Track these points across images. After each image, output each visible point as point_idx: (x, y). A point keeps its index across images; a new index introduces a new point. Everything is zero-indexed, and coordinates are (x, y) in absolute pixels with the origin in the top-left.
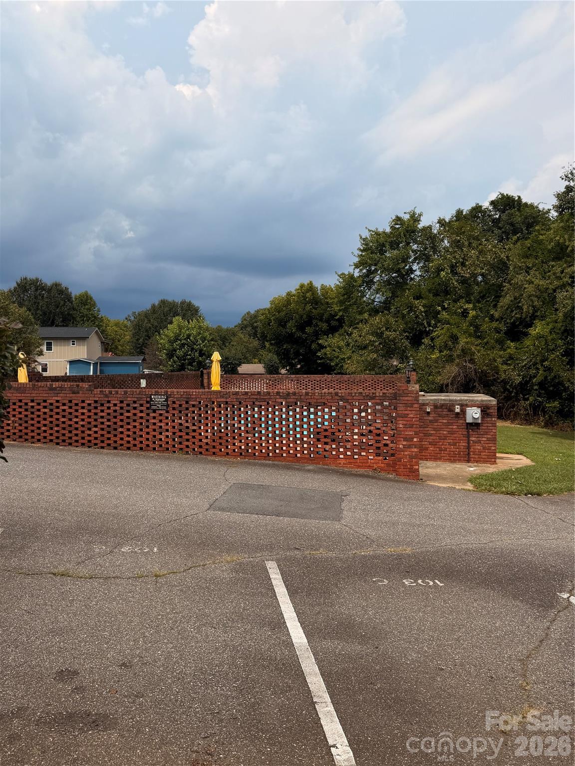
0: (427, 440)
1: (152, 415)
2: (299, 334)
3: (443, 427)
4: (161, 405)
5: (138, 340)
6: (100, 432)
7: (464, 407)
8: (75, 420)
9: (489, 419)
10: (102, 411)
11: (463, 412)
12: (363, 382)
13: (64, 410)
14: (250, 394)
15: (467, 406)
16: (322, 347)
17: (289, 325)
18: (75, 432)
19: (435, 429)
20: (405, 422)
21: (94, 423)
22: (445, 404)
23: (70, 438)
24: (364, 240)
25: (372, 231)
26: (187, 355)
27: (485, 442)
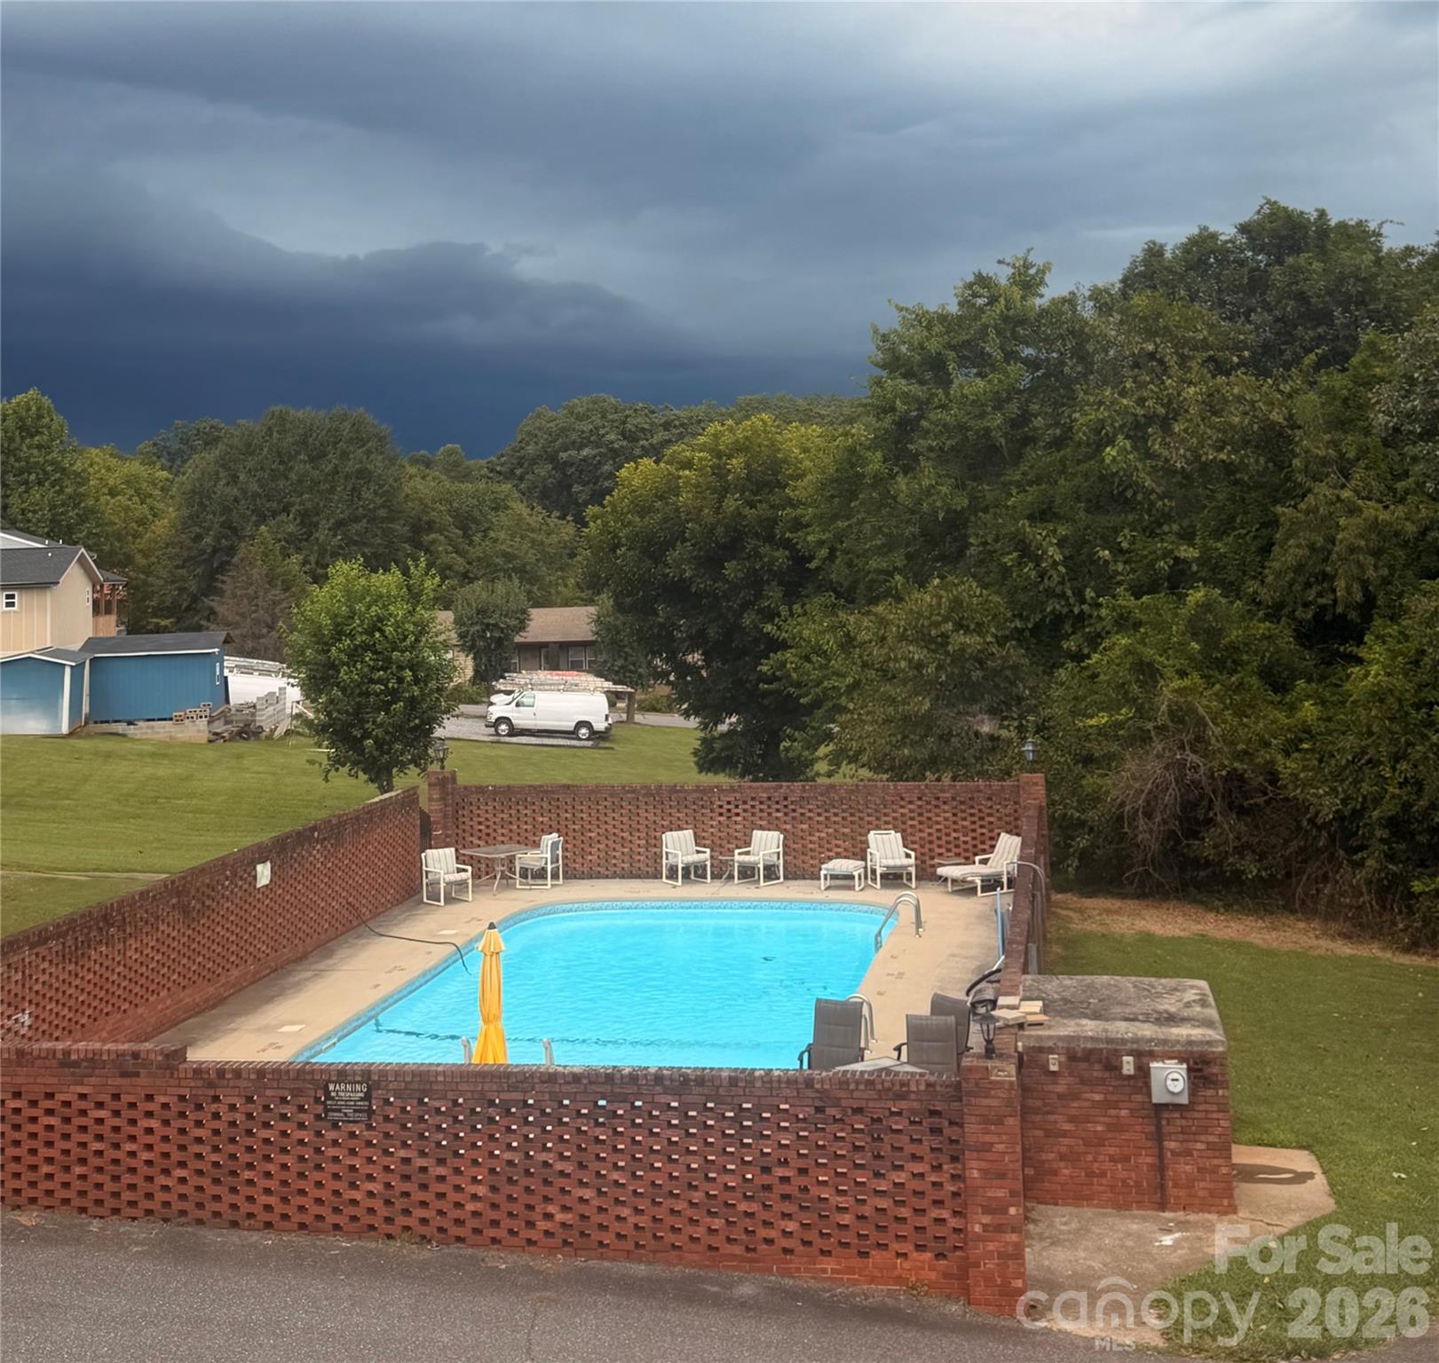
0: (1055, 1149)
1: (330, 1135)
2: (703, 584)
3: (1093, 1112)
4: (355, 1111)
6: (195, 1181)
7: (1145, 1060)
8: (129, 1147)
9: (1210, 1093)
10: (199, 1124)
11: (1143, 1073)
13: (100, 1121)
14: (585, 1081)
15: (1153, 1055)
16: (773, 643)
17: (672, 556)
18: (127, 1179)
19: (1072, 1119)
20: (984, 1165)
21: (177, 1156)
22: (1095, 1049)
23: (116, 1195)
24: (885, 338)
25: (907, 310)
26: (372, 681)
27: (1204, 1154)
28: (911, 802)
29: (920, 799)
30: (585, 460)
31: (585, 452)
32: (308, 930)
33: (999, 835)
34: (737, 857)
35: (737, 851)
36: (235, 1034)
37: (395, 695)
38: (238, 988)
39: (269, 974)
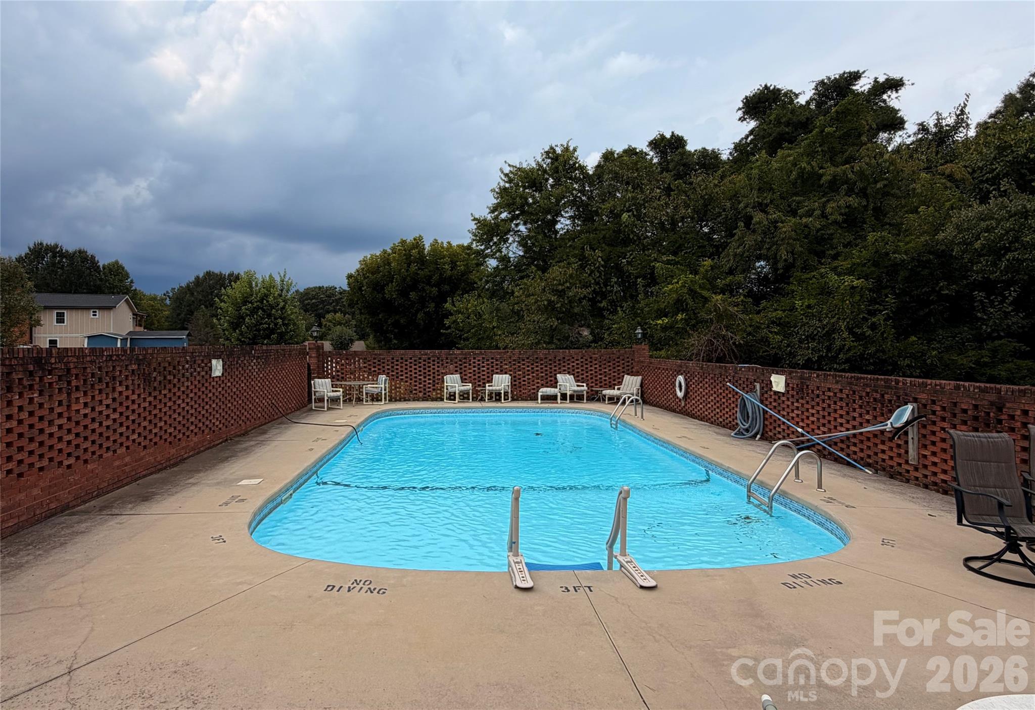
2: (400, 301)
5: (179, 315)
12: (569, 360)
16: (449, 314)
17: (388, 289)
26: (262, 324)
28: (577, 360)
29: (582, 358)
30: (313, 303)
31: (314, 301)
32: (248, 416)
33: (623, 376)
34: (487, 388)
35: (487, 385)
36: (195, 488)
37: (272, 331)
38: (197, 452)
39: (221, 443)
